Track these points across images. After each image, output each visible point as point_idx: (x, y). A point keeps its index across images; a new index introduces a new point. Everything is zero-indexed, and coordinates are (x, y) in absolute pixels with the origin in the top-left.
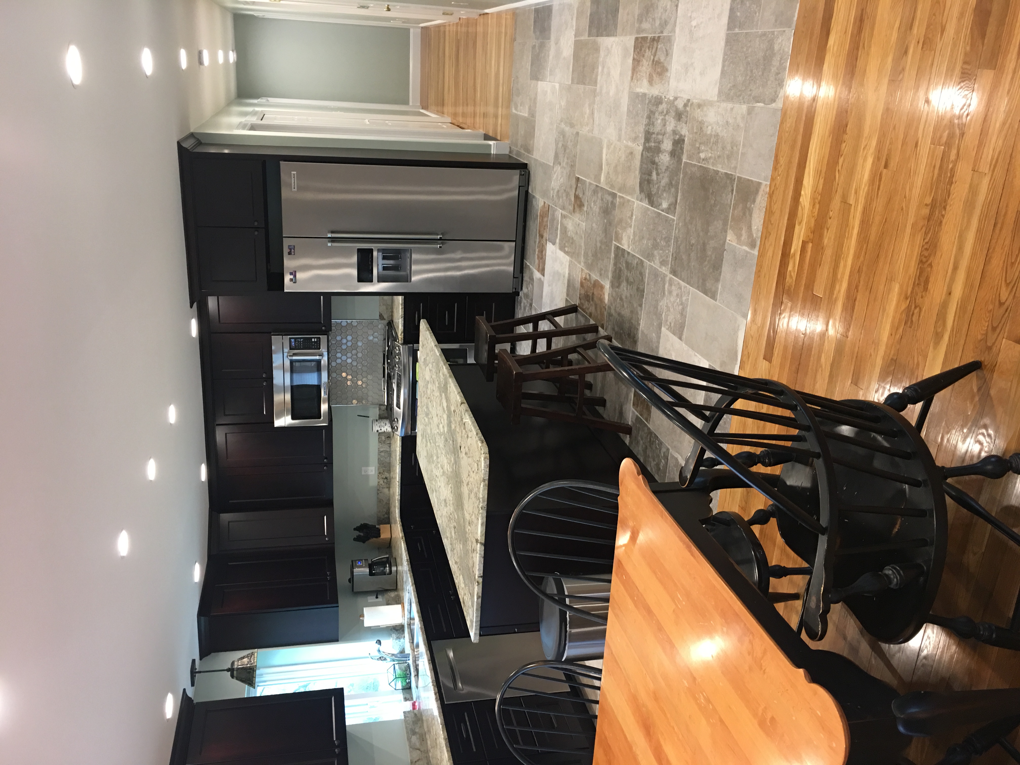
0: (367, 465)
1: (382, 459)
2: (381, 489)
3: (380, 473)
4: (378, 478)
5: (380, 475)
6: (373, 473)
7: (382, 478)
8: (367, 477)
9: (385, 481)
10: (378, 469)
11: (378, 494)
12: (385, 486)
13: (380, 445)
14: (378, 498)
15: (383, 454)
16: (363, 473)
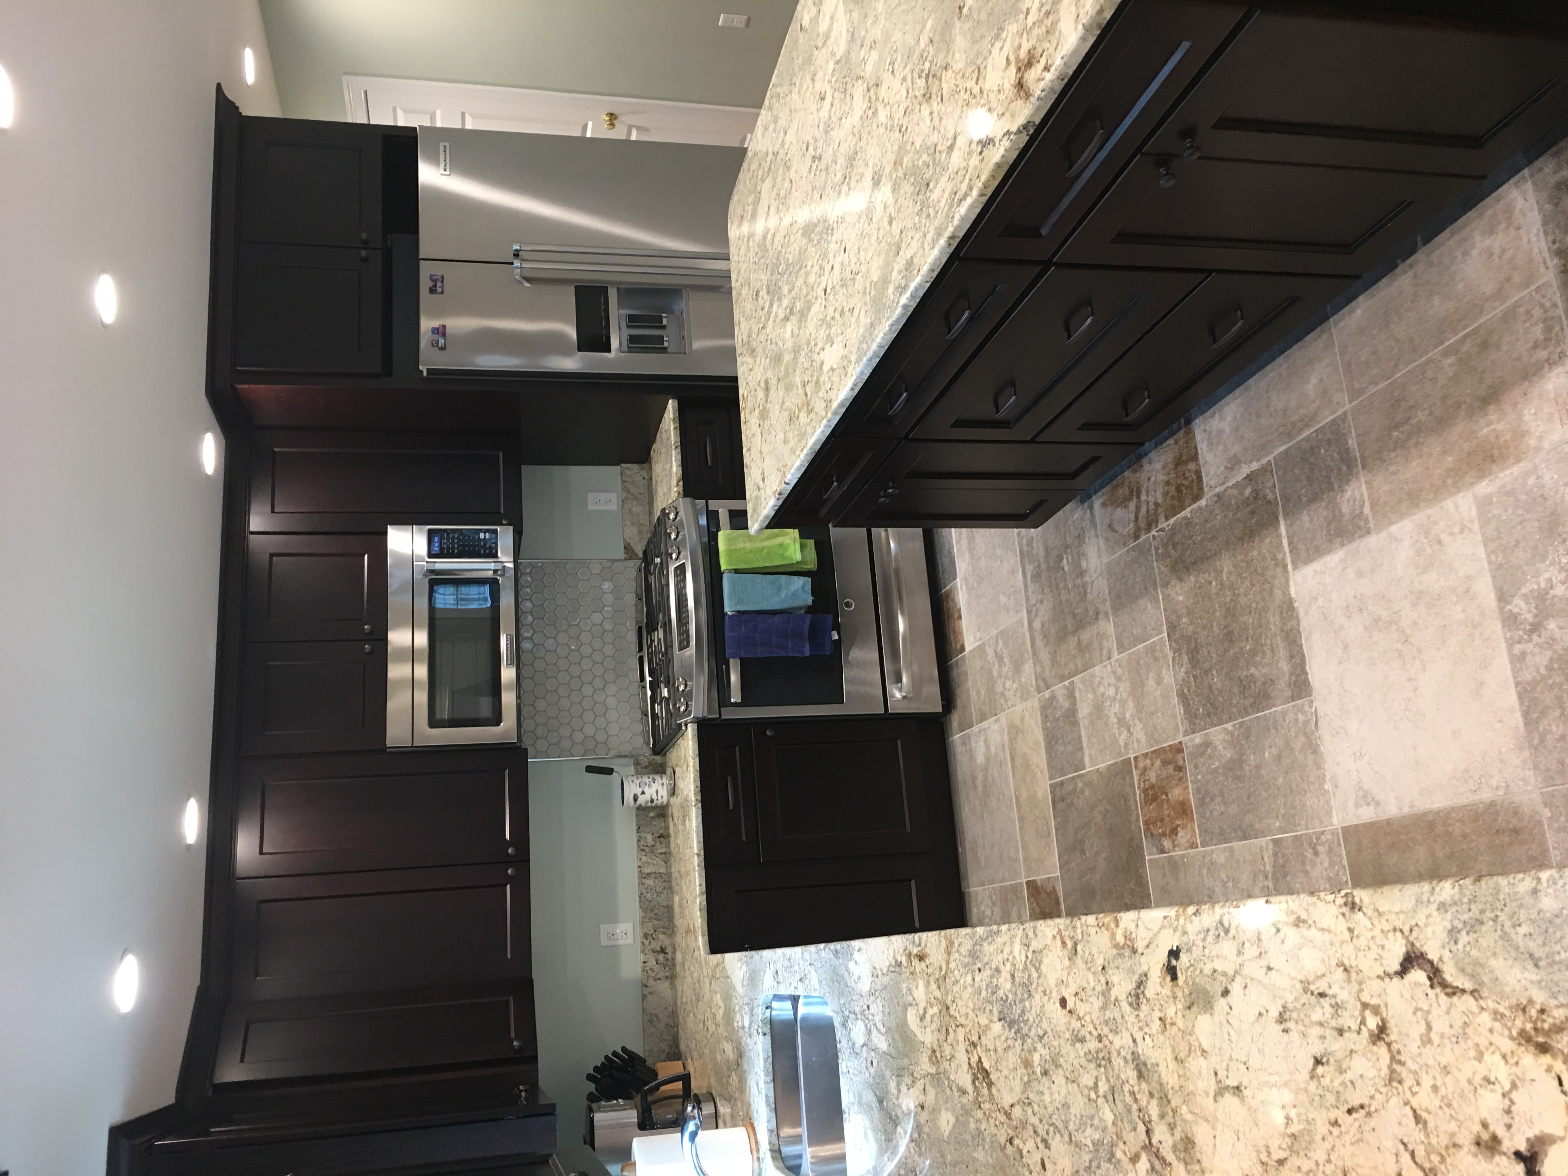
0: (614, 919)
1: (649, 896)
2: (651, 982)
3: (646, 936)
4: (643, 952)
5: (646, 943)
6: (630, 940)
7: (654, 951)
8: (614, 949)
9: (661, 957)
10: (642, 924)
11: (644, 997)
12: (661, 974)
13: (644, 859)
14: (644, 1010)
15: (650, 882)
16: (604, 942)
